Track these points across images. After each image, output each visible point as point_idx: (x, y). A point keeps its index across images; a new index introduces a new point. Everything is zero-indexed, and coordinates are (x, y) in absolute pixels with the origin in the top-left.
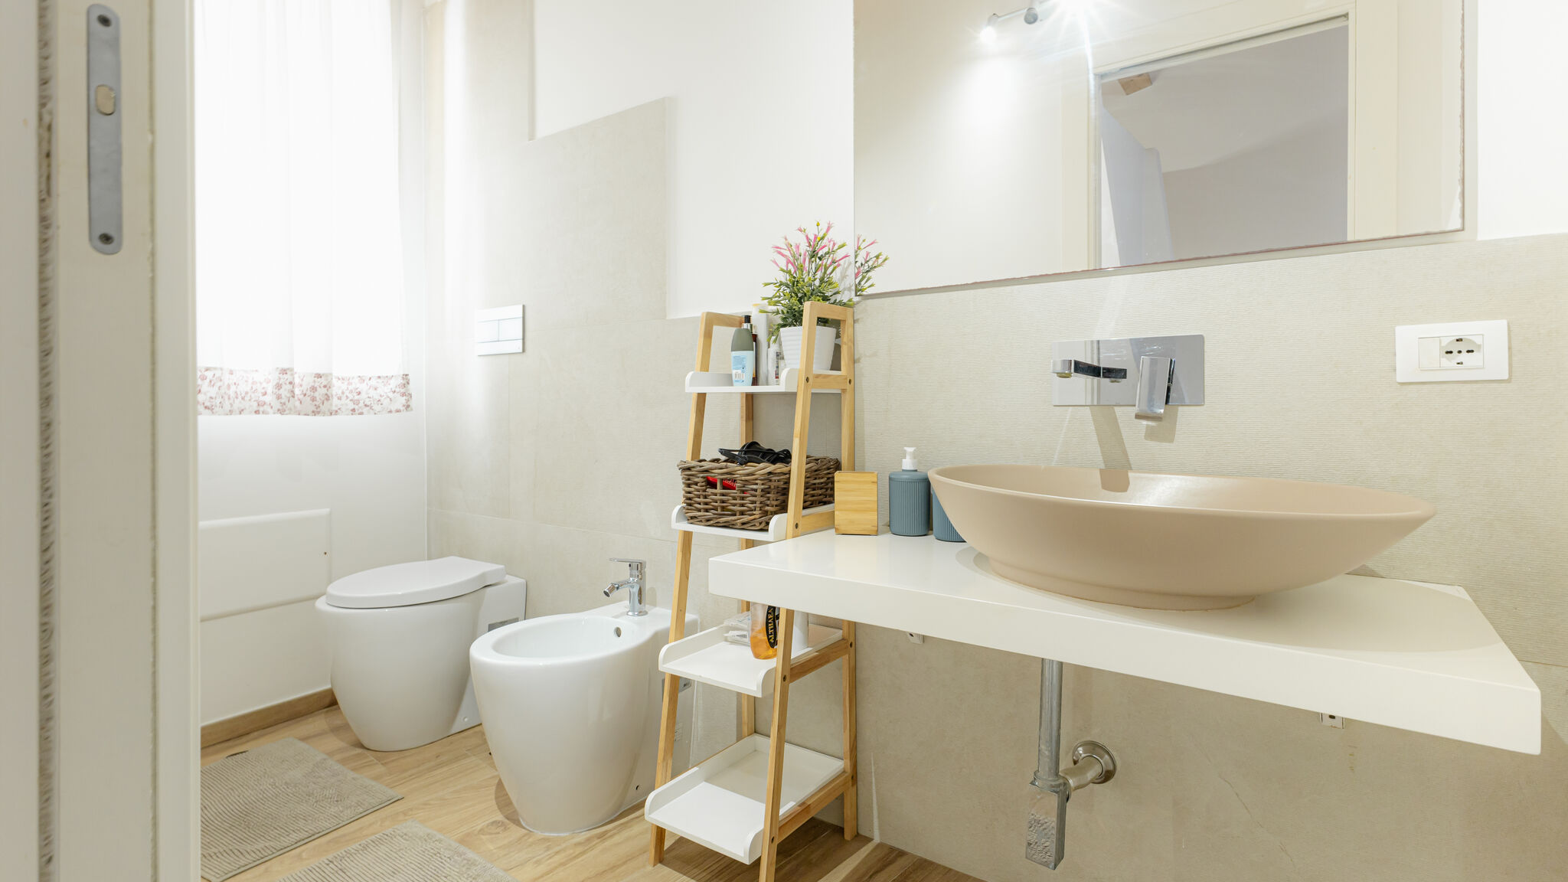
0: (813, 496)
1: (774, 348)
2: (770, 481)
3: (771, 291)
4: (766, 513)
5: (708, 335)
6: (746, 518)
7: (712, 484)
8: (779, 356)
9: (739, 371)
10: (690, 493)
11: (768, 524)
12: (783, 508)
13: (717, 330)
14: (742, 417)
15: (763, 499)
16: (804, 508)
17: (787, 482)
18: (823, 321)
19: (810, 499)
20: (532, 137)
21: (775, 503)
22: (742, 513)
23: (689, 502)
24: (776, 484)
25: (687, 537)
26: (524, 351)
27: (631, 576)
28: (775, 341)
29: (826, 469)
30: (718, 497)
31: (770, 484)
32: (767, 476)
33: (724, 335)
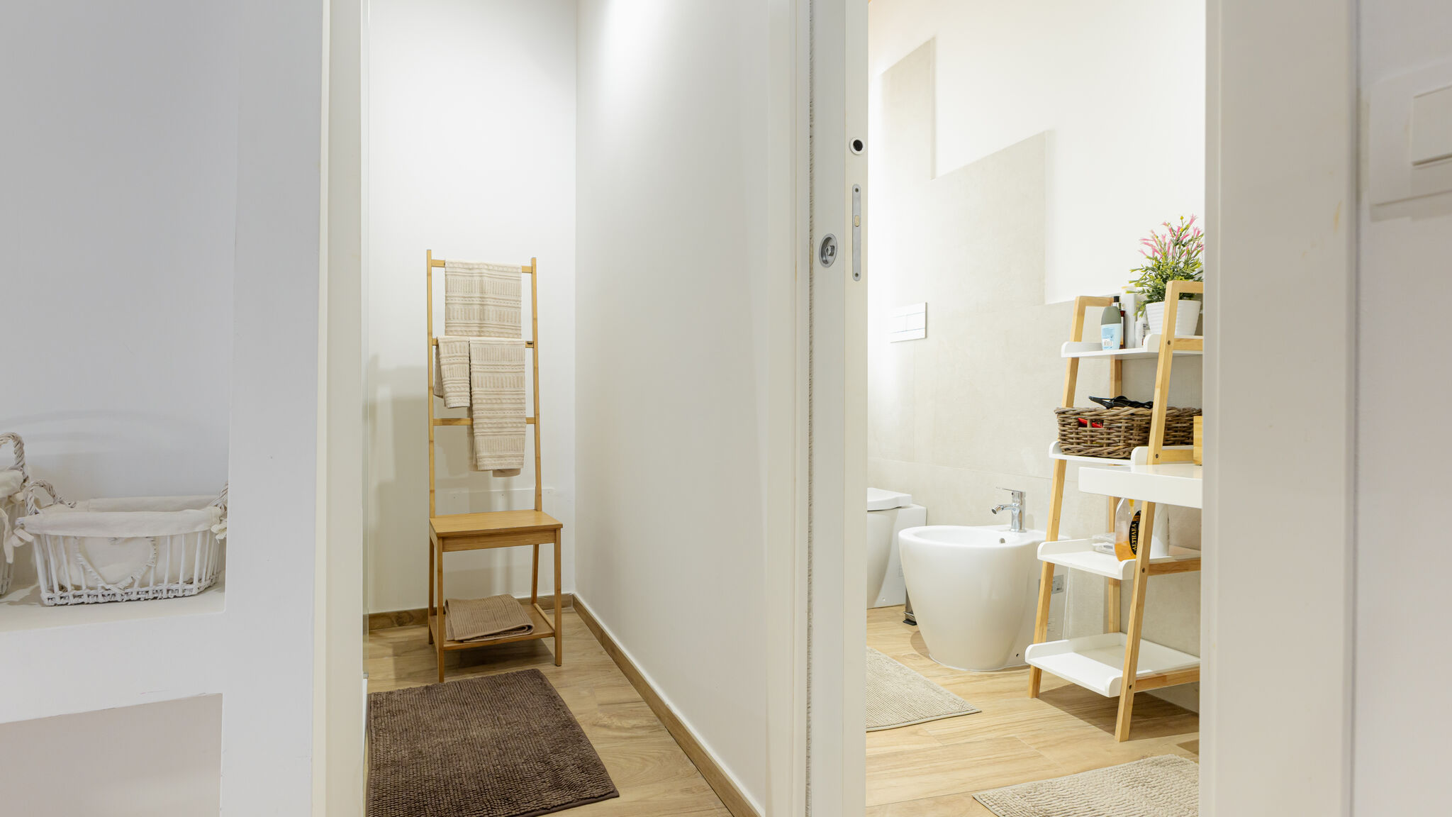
0: (1175, 436)
1: (1141, 321)
2: (1133, 420)
3: (1138, 275)
4: (1129, 445)
5: (1081, 313)
6: (1111, 449)
7: (1082, 424)
8: (1146, 327)
9: (1108, 340)
10: (1064, 431)
11: (1130, 453)
12: (1145, 442)
13: (1088, 309)
14: (1111, 378)
15: (1126, 434)
16: (1164, 445)
17: (1149, 422)
18: (1183, 296)
19: (1172, 439)
20: (933, 177)
21: (1138, 438)
22: (1109, 445)
23: (1064, 438)
24: (1139, 423)
25: (1062, 463)
26: (926, 337)
27: (1014, 502)
28: (1142, 315)
29: (1187, 416)
30: (1088, 433)
31: (1132, 423)
32: (1130, 417)
33: (1096, 313)
